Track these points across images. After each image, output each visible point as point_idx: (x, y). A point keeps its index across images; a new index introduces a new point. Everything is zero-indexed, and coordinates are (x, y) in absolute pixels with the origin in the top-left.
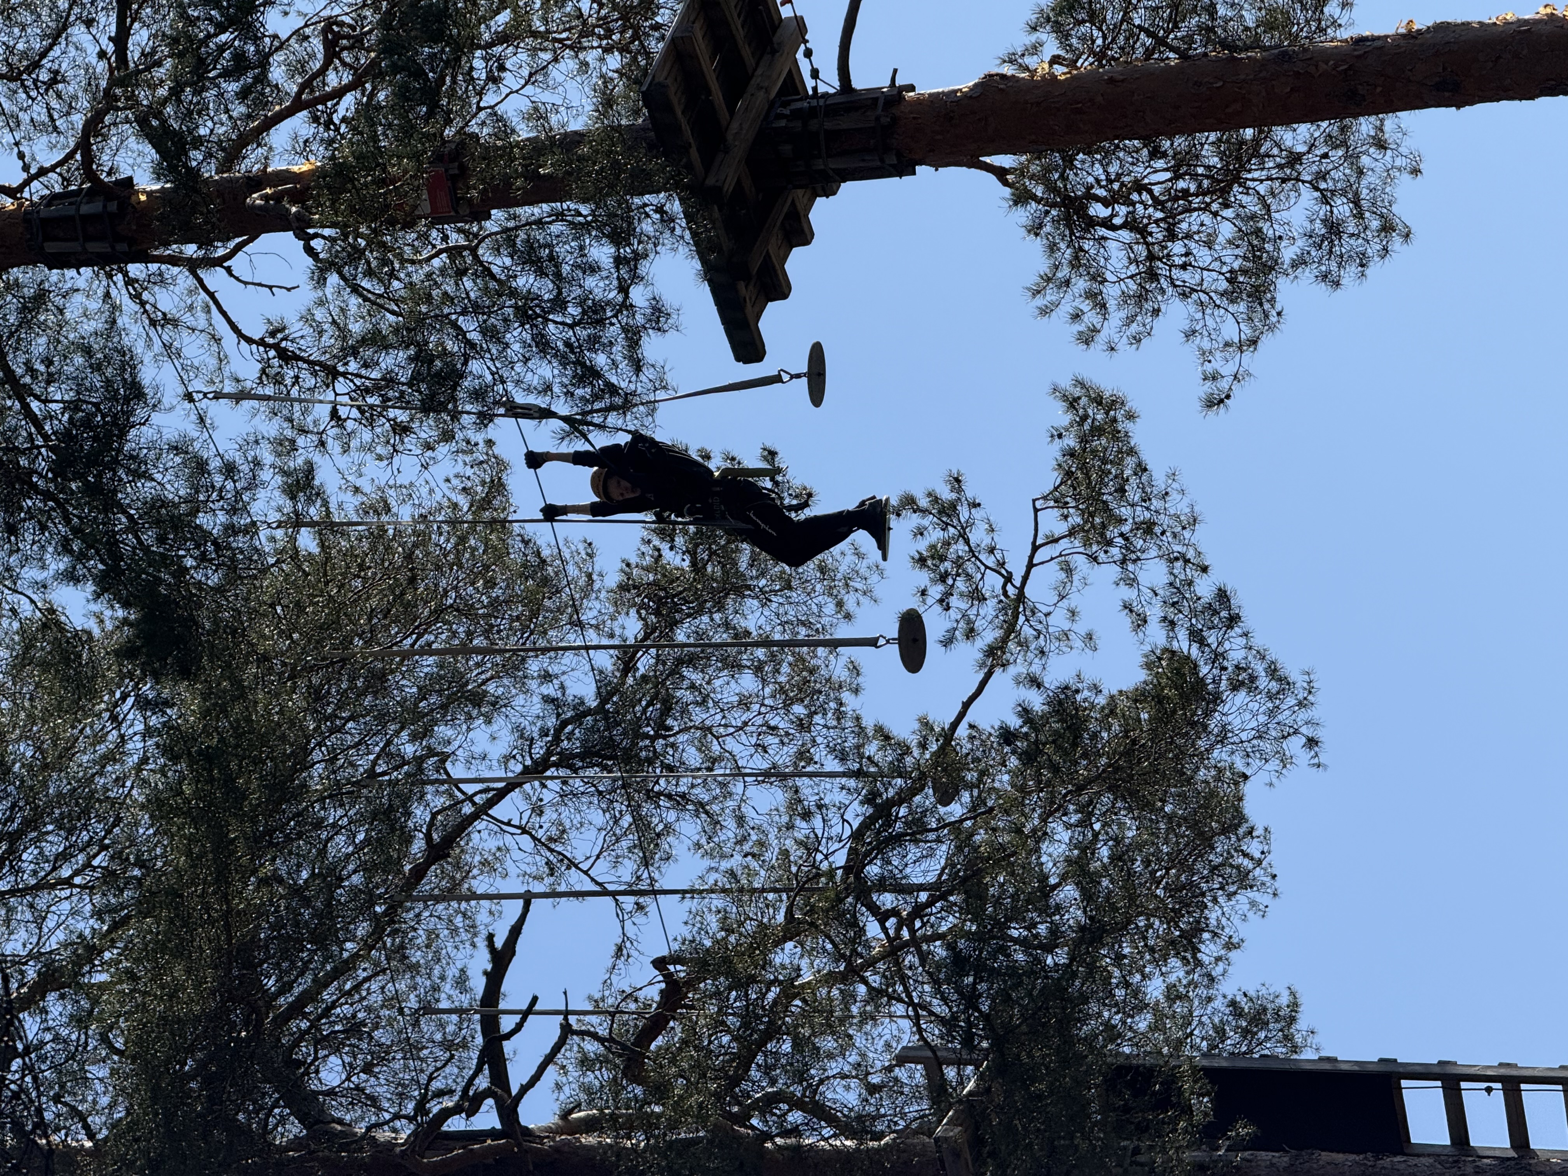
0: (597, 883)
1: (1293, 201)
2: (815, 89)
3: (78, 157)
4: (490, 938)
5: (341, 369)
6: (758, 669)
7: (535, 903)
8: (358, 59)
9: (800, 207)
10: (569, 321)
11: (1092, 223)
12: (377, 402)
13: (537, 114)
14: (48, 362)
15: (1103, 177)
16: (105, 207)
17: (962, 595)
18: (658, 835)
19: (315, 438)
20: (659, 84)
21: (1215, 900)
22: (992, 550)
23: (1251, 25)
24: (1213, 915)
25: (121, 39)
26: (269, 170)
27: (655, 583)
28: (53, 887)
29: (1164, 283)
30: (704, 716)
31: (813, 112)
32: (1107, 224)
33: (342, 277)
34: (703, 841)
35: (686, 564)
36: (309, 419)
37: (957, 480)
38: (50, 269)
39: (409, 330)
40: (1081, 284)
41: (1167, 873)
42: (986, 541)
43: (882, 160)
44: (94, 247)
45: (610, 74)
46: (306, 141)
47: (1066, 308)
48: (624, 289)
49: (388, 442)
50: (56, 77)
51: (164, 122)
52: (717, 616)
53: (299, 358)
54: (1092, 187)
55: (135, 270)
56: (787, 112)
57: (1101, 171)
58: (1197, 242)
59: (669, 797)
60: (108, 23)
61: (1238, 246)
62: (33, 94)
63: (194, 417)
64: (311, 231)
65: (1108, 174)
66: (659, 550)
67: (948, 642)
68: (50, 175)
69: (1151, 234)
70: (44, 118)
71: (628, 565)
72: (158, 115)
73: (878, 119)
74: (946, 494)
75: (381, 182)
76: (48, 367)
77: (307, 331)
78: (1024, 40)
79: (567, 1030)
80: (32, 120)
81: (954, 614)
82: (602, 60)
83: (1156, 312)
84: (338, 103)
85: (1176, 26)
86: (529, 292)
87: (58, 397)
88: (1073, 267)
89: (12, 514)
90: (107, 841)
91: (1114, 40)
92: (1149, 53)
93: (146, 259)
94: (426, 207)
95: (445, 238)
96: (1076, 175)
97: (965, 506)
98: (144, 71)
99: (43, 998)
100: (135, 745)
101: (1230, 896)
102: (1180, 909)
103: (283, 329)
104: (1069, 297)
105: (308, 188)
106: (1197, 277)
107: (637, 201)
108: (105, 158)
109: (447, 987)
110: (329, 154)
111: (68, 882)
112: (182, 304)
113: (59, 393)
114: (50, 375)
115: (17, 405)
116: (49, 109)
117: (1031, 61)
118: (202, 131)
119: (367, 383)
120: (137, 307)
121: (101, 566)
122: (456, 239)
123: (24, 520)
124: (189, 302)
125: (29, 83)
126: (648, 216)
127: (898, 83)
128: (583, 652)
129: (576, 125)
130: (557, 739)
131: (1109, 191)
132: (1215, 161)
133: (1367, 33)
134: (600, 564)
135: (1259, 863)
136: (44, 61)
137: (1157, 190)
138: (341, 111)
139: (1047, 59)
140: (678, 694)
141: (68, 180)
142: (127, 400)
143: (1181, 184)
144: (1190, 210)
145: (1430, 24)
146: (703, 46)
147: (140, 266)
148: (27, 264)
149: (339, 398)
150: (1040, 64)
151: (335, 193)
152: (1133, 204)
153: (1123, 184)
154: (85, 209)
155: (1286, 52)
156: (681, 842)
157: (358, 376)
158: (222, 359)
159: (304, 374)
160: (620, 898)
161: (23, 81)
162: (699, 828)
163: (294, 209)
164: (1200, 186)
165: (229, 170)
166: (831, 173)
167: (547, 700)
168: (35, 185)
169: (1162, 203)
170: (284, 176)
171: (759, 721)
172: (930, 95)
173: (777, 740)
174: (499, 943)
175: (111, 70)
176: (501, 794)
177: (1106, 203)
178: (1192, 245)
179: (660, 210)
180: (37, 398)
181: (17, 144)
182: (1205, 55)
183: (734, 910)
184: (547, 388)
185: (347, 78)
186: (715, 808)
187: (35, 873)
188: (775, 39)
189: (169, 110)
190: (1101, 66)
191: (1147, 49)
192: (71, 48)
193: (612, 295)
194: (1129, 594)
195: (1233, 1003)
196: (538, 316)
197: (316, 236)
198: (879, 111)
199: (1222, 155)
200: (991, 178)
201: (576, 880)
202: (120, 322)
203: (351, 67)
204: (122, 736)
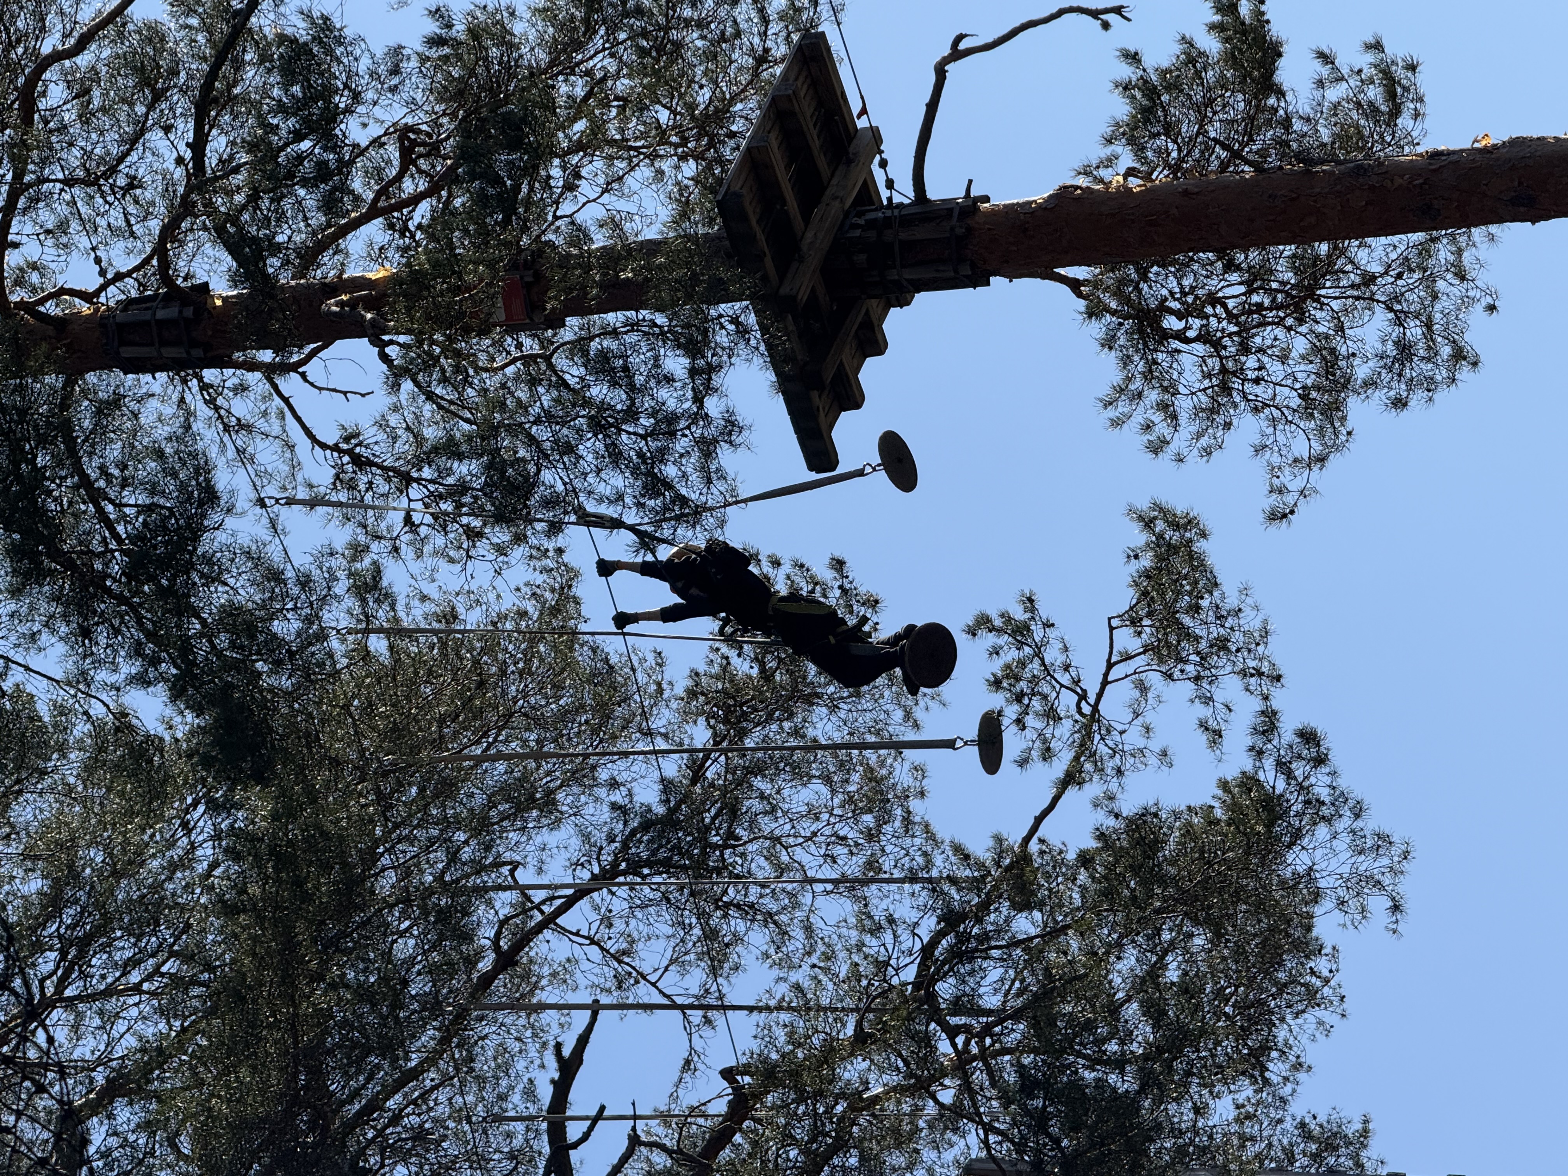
0: (665, 995)
1: (1366, 319)
2: (890, 199)
3: (155, 262)
4: (558, 1047)
5: (415, 475)
6: (827, 779)
7: (603, 1015)
8: (434, 167)
9: (874, 318)
10: (641, 431)
11: (1165, 335)
12: (450, 509)
13: (613, 223)
14: (123, 467)
15: (1177, 290)
16: (180, 312)
17: (1036, 713)
18: (727, 945)
19: (388, 544)
20: (735, 193)
21: (1282, 1020)
22: (1067, 668)
23: (1326, 139)
24: (1281, 1033)
25: (198, 146)
26: (345, 276)
27: (724, 691)
28: (120, 993)
29: (1237, 398)
30: (774, 825)
31: (887, 222)
32: (1181, 336)
33: (417, 384)
34: (772, 951)
35: (755, 672)
36: (383, 525)
37: (1030, 600)
38: (125, 374)
39: (483, 439)
40: (1153, 396)
41: (1236, 990)
42: (1061, 659)
43: (956, 271)
44: (170, 352)
45: (686, 182)
46: (381, 248)
47: (1138, 419)
48: (698, 400)
49: (460, 547)
50: (134, 183)
51: (240, 228)
52: (786, 725)
53: (372, 464)
54: (1166, 299)
55: (210, 375)
56: (861, 222)
57: (1175, 284)
58: (1270, 356)
59: (738, 907)
60: (186, 129)
61: (1311, 362)
62: (110, 199)
63: (265, 521)
64: (386, 338)
65: (1182, 288)
66: (727, 658)
67: (1023, 762)
68: (127, 280)
69: (1225, 347)
70: (121, 223)
71: (697, 674)
72: (235, 221)
73: (952, 229)
74: (1019, 614)
75: (456, 290)
76: (122, 471)
77: (382, 436)
78: (1099, 152)
79: (634, 1141)
80: (109, 225)
81: (1030, 734)
82: (677, 167)
83: (1228, 425)
84: (413, 210)
85: (1251, 140)
86: (602, 402)
87: (132, 501)
88: (1146, 378)
89: (86, 619)
90: (176, 948)
91: (1189, 153)
92: (1224, 166)
93: (222, 363)
94: (500, 315)
95: (519, 346)
96: (1150, 287)
97: (1040, 626)
98: (221, 178)
99: (111, 1102)
100: (206, 851)
101: (1297, 1015)
102: (1249, 1027)
103: (358, 435)
104: (1141, 409)
105: (385, 295)
106: (1270, 391)
107: (713, 313)
108: (181, 263)
109: (516, 1098)
110: (404, 260)
111: (137, 989)
112: (257, 410)
113: (133, 498)
114: (125, 479)
115: (91, 507)
116: (126, 214)
117: (1105, 174)
118: (280, 238)
119: (441, 489)
120: (211, 413)
121: (174, 671)
122: (531, 346)
123: (97, 624)
124: (263, 408)
125: (106, 189)
126: (722, 327)
127: (974, 193)
128: (652, 757)
129: (651, 234)
130: (625, 846)
131: (1182, 304)
132: (1289, 276)
133: (1443, 148)
134: (669, 673)
135: (1327, 981)
136: (122, 167)
137: (1231, 303)
138: (417, 218)
139: (1122, 171)
140: (747, 803)
141: (144, 286)
142: (201, 504)
143: (1255, 298)
144: (1263, 324)
145: (1506, 139)
146: (778, 156)
147: (215, 371)
148: (102, 369)
149: (413, 505)
150: (1114, 177)
151: (412, 298)
152: (1207, 317)
153: (1197, 297)
154: (161, 314)
155: (1361, 166)
156: (750, 952)
157: (431, 481)
158: (295, 466)
159: (379, 481)
160: (688, 1012)
161: (100, 186)
162: (768, 939)
163: (369, 316)
164: (1274, 300)
165: (304, 276)
166: (905, 283)
167: (614, 806)
168: (112, 289)
169: (1236, 317)
170: (360, 283)
171: (828, 831)
172: (1005, 206)
173: (846, 851)
174: (566, 1052)
175: (189, 175)
176: (570, 902)
177: (1180, 316)
178: (1265, 359)
179: (735, 321)
180: (111, 501)
181: (94, 249)
182: (1280, 168)
183: (802, 1024)
184: (620, 497)
185: (423, 185)
186: (784, 918)
187: (103, 977)
188: (851, 150)
189: (246, 216)
190: (1176, 178)
191: (1222, 162)
192: (148, 154)
193: (687, 405)
194: (1202, 711)
195: (1303, 1125)
196: (611, 425)
197: (391, 342)
198: (954, 221)
199: (1296, 271)
200: (1065, 290)
201: (645, 993)
202: (194, 428)
203: (427, 174)
204: (192, 843)
